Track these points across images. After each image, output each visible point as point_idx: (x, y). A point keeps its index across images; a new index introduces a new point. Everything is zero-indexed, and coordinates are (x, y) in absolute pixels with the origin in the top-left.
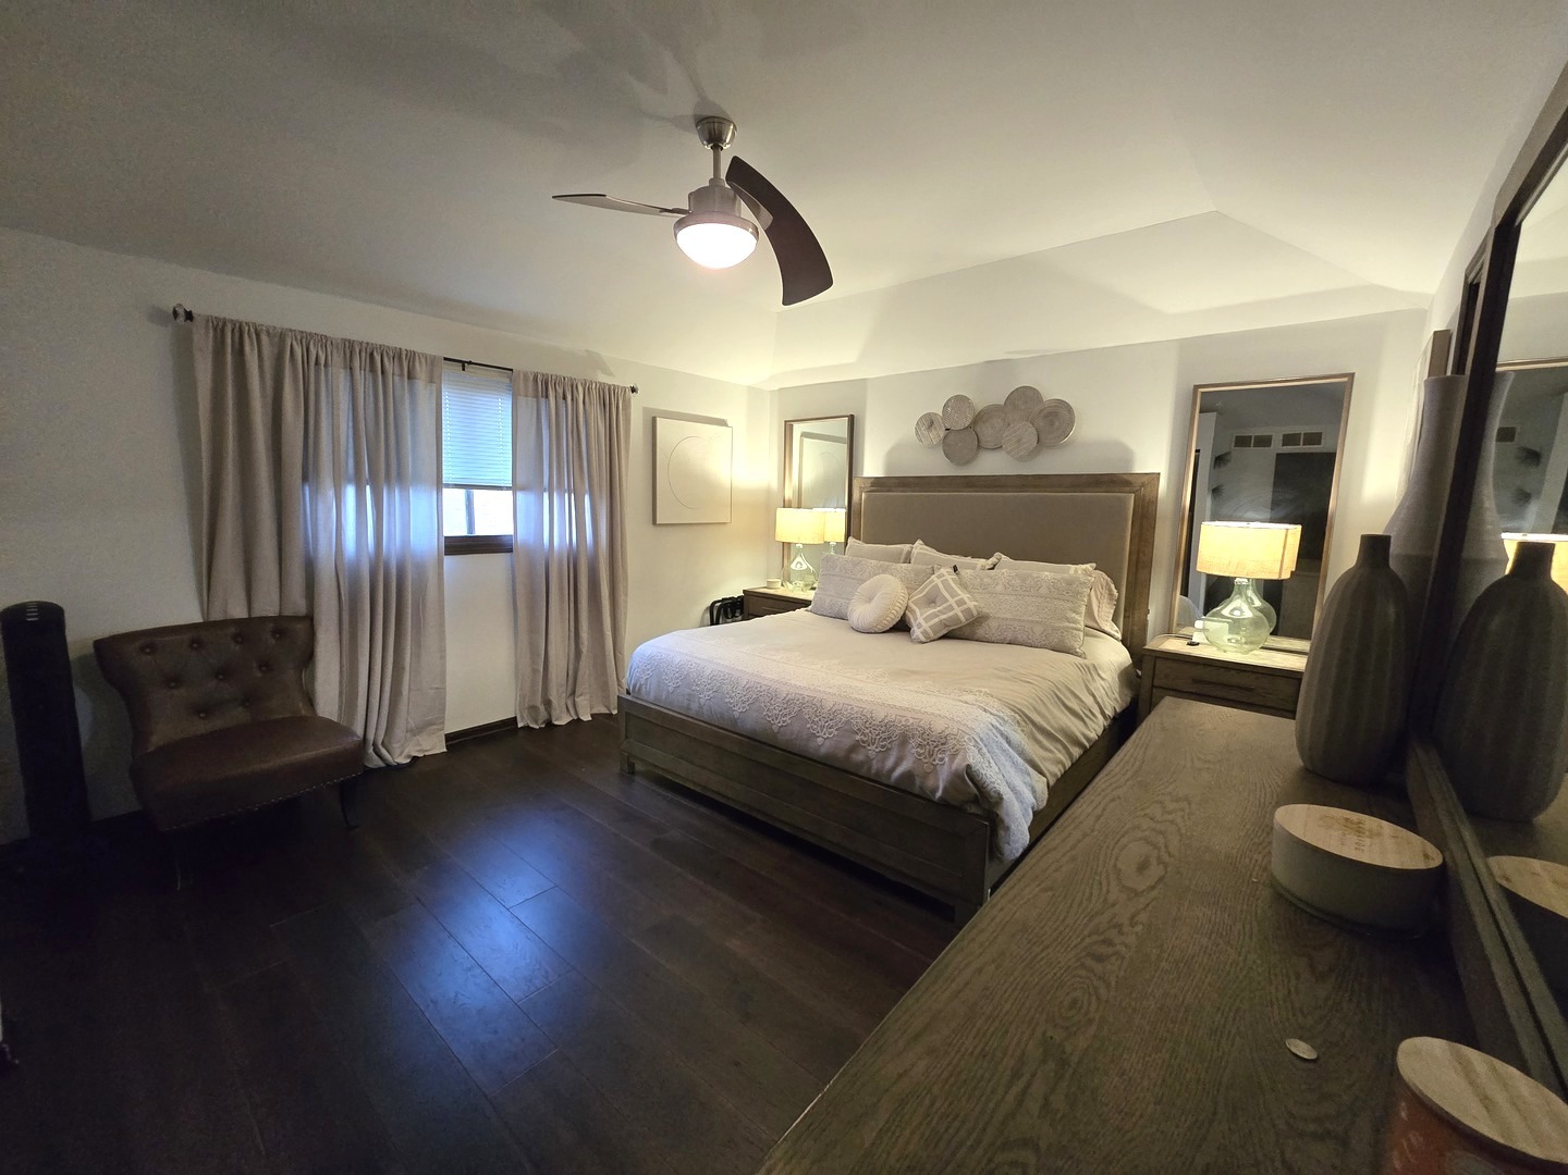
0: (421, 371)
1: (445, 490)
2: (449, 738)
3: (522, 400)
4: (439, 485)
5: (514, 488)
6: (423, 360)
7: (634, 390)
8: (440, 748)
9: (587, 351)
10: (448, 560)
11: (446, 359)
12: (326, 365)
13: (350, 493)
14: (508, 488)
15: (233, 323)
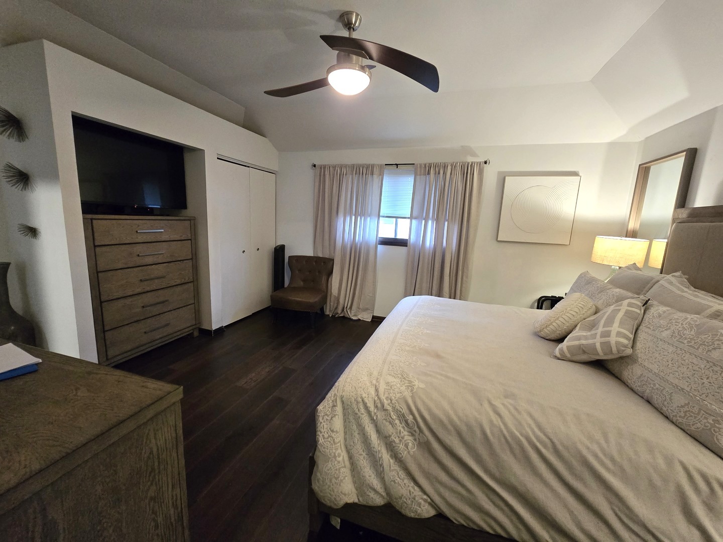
0: (376, 171)
1: (381, 218)
2: (373, 317)
3: (418, 177)
4: (379, 216)
5: (411, 218)
6: (377, 167)
7: (486, 163)
8: (369, 320)
9: (462, 146)
10: (380, 247)
11: (386, 165)
12: (346, 174)
13: (348, 219)
14: (409, 218)
15: (324, 165)
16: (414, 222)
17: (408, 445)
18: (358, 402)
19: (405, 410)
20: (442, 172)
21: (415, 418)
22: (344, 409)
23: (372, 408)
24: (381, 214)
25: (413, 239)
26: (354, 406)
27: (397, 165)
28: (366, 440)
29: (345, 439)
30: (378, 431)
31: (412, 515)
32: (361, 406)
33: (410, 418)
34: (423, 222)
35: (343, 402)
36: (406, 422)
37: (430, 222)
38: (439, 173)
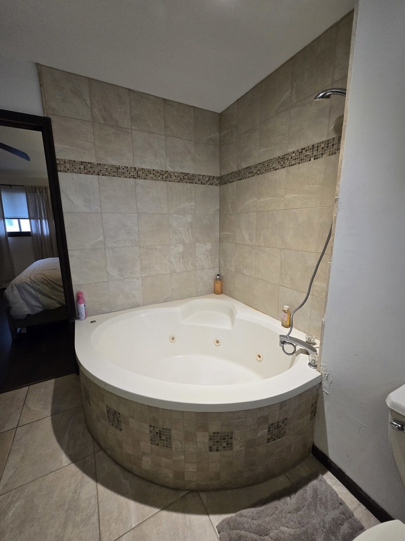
1: (5, 220)
3: (29, 194)
4: (4, 218)
5: (30, 218)
10: (10, 238)
11: (1, 185)
14: (28, 219)
16: (32, 221)
17: (46, 289)
18: (23, 284)
19: (43, 280)
20: (44, 191)
21: (47, 281)
22: (17, 288)
23: (30, 283)
24: (5, 216)
25: (34, 231)
26: (22, 285)
27: (10, 186)
28: (30, 294)
29: (21, 297)
30: (35, 289)
31: (53, 308)
32: (25, 284)
33: (46, 282)
34: (39, 220)
35: (16, 286)
36: (45, 283)
37: (44, 221)
38: (43, 192)
